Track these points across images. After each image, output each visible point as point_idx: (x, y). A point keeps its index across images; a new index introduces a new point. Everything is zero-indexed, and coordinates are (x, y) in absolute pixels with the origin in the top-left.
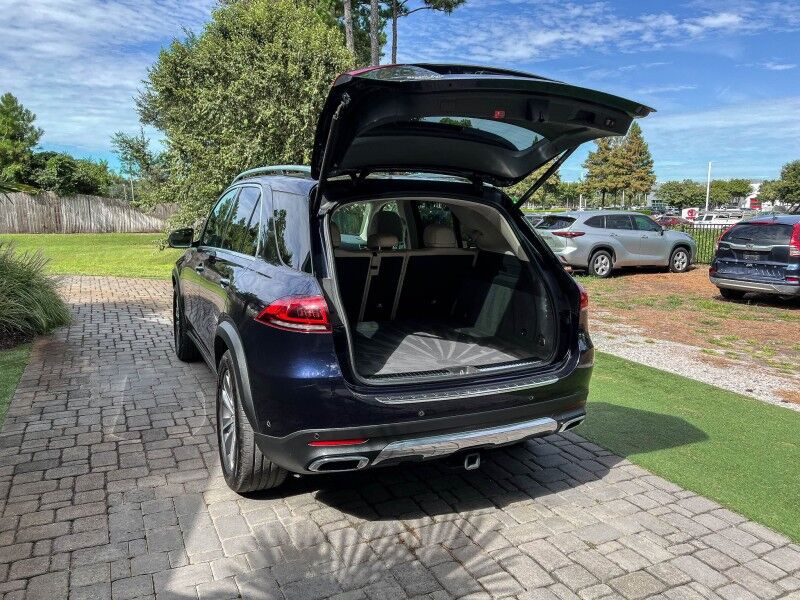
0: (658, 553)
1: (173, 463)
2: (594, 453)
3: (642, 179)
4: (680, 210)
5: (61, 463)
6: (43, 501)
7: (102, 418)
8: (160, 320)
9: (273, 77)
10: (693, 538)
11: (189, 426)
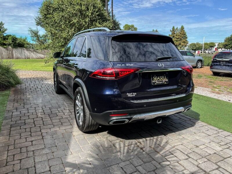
0: (218, 149)
1: (61, 124)
2: (189, 119)
3: (184, 42)
4: (195, 51)
5: (25, 124)
6: (22, 136)
7: (36, 110)
8: (48, 82)
9: (77, 10)
10: (227, 143)
11: (63, 113)
